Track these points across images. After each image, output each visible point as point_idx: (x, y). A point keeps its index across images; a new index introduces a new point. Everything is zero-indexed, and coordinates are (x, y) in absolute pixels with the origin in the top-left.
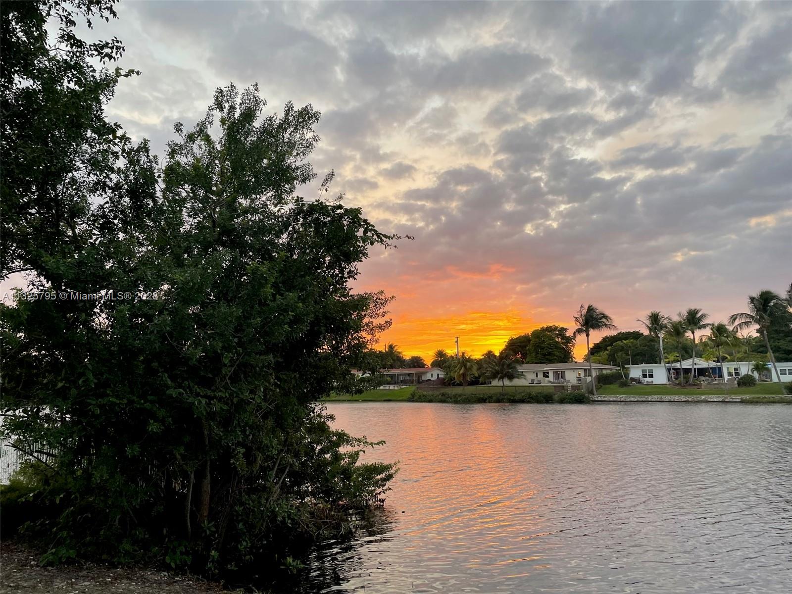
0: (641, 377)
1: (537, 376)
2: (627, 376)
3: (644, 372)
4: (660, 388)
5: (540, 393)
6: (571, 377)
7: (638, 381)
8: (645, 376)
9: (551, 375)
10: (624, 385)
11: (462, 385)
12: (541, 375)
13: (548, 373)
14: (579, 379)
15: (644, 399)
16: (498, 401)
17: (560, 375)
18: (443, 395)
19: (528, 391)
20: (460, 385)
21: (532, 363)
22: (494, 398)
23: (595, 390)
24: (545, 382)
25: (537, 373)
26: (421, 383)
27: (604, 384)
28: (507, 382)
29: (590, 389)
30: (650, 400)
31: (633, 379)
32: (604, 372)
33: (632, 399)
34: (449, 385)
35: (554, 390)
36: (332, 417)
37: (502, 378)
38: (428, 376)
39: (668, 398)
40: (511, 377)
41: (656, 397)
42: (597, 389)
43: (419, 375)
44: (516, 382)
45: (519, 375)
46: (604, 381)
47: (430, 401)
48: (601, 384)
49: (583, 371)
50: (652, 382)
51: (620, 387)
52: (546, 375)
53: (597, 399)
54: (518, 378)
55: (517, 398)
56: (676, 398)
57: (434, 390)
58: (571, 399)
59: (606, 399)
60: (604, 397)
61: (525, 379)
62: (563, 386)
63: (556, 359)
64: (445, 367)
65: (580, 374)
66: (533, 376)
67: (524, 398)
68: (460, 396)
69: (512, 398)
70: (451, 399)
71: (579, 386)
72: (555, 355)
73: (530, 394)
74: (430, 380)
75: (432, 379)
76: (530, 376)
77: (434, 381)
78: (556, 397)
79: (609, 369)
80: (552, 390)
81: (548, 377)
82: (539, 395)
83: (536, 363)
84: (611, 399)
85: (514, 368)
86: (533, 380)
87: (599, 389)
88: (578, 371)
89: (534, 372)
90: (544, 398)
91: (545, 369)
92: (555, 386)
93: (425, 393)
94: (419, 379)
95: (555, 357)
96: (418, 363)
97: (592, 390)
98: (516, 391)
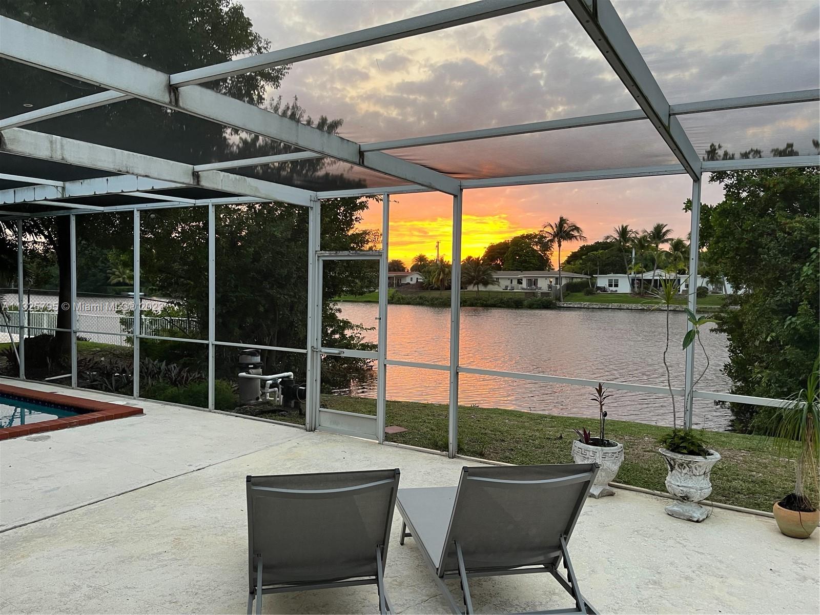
0: (607, 286)
1: (511, 283)
2: (594, 284)
3: (610, 281)
4: (621, 297)
5: (511, 299)
6: (543, 285)
7: (603, 289)
8: (610, 285)
9: (524, 282)
10: (590, 293)
11: (439, 290)
12: (515, 282)
13: (522, 280)
14: (550, 287)
15: (605, 307)
16: (472, 305)
17: (533, 282)
18: (421, 298)
19: (500, 297)
20: (438, 289)
21: (509, 270)
22: (469, 302)
23: (562, 297)
24: (518, 289)
25: (512, 280)
26: (401, 286)
27: (572, 292)
28: (482, 288)
29: (558, 296)
30: (610, 307)
31: (599, 288)
32: (575, 280)
33: (595, 306)
34: (427, 289)
35: (524, 297)
36: (340, 311)
37: (477, 284)
38: (408, 280)
39: (626, 306)
40: (486, 284)
41: (616, 305)
42: (565, 296)
43: (399, 278)
44: (491, 288)
45: (494, 281)
46: (572, 289)
47: (408, 304)
48: (569, 292)
49: (554, 279)
50: (616, 291)
51: (585, 295)
52: (520, 282)
53: (562, 306)
54: (492, 284)
55: (489, 302)
56: (634, 306)
57: (412, 293)
58: (538, 305)
59: (571, 306)
60: (570, 304)
61: (498, 285)
62: (534, 293)
63: (531, 266)
64: (424, 272)
65: (551, 282)
66: (508, 283)
67: (496, 302)
68: (437, 299)
69: (485, 303)
70: (428, 302)
71: (549, 293)
72: (531, 263)
73: (502, 300)
74: (409, 283)
75: (411, 283)
76: (504, 283)
77: (413, 285)
78: (526, 303)
79: (579, 278)
80: (523, 297)
81: (521, 283)
82: (510, 301)
83: (512, 270)
84: (576, 306)
85: (490, 275)
86: (507, 287)
87: (566, 296)
88: (549, 278)
89: (509, 279)
90: (514, 303)
91: (519, 276)
92: (526, 293)
93: (404, 296)
94: (398, 283)
95: (531, 265)
96: (398, 267)
97: (560, 297)
98: (489, 296)
